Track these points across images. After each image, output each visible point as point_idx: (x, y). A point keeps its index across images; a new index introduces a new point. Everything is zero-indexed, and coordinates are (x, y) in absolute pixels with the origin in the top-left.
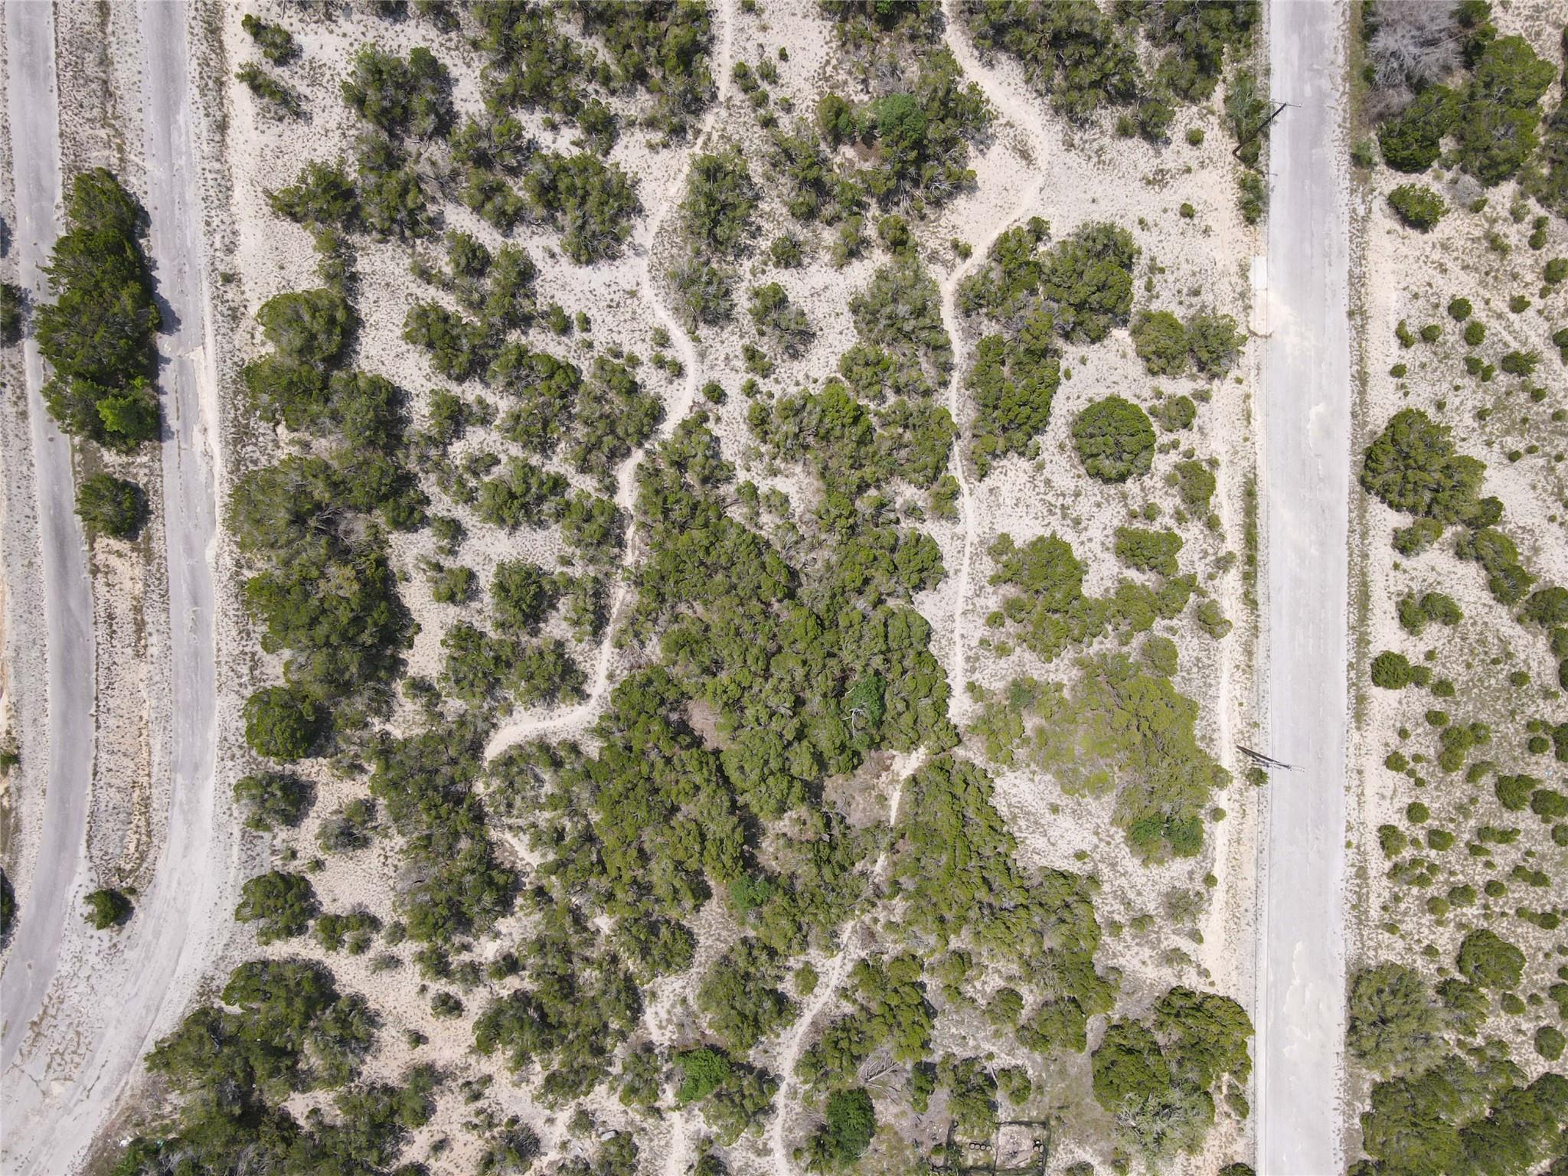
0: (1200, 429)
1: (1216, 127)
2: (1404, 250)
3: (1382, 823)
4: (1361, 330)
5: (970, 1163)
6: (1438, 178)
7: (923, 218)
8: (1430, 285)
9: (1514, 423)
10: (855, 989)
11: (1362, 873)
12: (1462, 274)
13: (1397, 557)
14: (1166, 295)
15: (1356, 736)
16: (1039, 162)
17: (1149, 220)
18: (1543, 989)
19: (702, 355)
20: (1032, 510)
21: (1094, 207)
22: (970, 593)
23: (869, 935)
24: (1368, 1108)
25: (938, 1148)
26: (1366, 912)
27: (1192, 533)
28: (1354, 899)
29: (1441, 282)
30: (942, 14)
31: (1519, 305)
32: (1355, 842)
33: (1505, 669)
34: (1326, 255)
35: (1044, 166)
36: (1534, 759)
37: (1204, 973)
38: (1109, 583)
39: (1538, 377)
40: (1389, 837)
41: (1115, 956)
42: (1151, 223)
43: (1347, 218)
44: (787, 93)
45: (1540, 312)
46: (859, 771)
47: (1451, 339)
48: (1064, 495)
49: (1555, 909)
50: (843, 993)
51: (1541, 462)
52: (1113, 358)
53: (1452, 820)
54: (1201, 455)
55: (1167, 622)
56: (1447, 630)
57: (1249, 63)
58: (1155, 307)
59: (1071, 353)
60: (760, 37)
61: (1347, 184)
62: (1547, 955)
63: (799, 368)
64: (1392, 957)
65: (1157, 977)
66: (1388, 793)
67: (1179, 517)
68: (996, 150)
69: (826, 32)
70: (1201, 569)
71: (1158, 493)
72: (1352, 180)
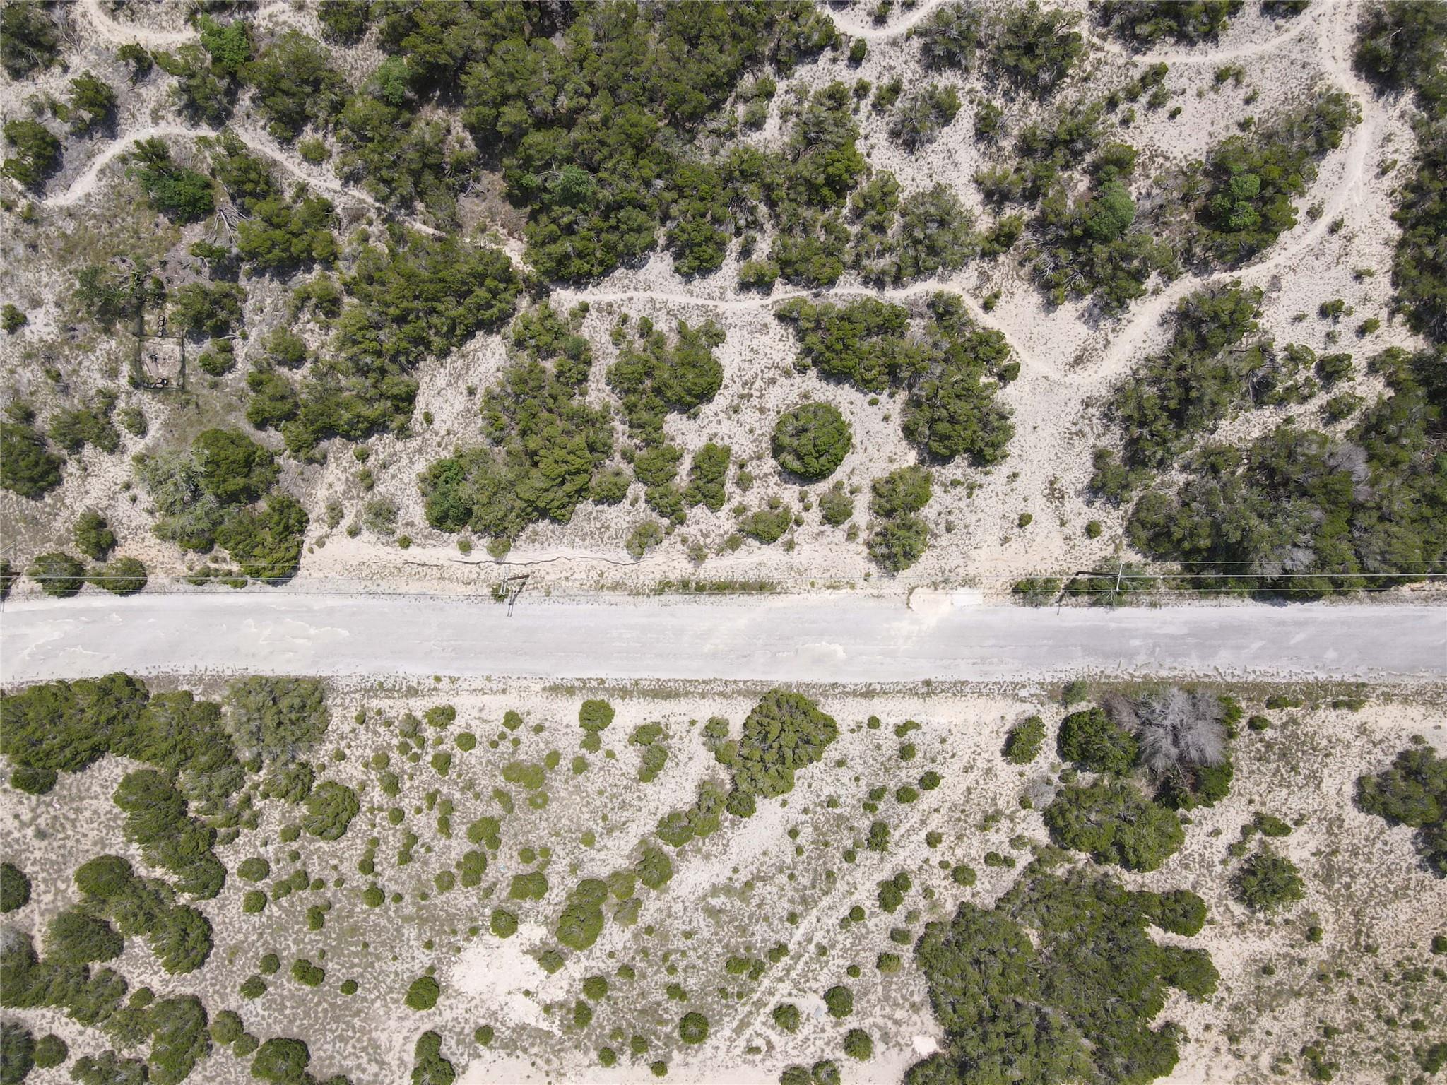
0: (822, 533)
1: (1103, 554)
2: (986, 731)
3: (458, 709)
4: (912, 692)
5: (147, 317)
6: (1053, 768)
7: (1021, 264)
8: (953, 756)
9: (824, 834)
10: (307, 201)
11: (412, 692)
12: (963, 787)
13: (701, 725)
14: (948, 499)
15: (537, 687)
16: (1071, 375)
17: (1017, 483)
18: (304, 864)
19: (894, 43)
20: (747, 365)
21: (1030, 429)
22: (670, 305)
23: (357, 216)
24: (197, 699)
25: (159, 284)
26: (376, 696)
27: (723, 522)
28: (387, 685)
29: (956, 767)
30: (1211, 273)
31: (933, 840)
32: (440, 686)
33: (598, 828)
34: (983, 660)
35: (1068, 380)
36: (515, 854)
37: (321, 543)
38: (679, 440)
39: (867, 857)
40: (445, 716)
41: (337, 459)
42: (1014, 485)
43: (1017, 679)
44: (1139, 120)
45: (927, 861)
46: (508, 207)
47: (903, 774)
48: (761, 397)
49: (377, 874)
50: (303, 189)
51: (788, 861)
52: (889, 449)
53: (460, 776)
54: (799, 534)
55: (643, 498)
56: (634, 773)
57: (1163, 589)
58: (937, 490)
59: (894, 404)
60: (1191, 92)
61: (1049, 679)
62: (335, 868)
63: (881, 138)
64: (335, 721)
65: (317, 500)
66: (484, 715)
67: (739, 511)
68: (1083, 330)
69: (1195, 156)
70: (690, 530)
71: (762, 490)
72: (1052, 684)
